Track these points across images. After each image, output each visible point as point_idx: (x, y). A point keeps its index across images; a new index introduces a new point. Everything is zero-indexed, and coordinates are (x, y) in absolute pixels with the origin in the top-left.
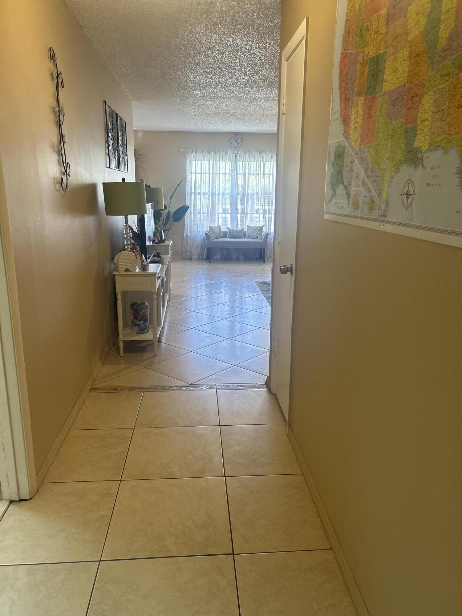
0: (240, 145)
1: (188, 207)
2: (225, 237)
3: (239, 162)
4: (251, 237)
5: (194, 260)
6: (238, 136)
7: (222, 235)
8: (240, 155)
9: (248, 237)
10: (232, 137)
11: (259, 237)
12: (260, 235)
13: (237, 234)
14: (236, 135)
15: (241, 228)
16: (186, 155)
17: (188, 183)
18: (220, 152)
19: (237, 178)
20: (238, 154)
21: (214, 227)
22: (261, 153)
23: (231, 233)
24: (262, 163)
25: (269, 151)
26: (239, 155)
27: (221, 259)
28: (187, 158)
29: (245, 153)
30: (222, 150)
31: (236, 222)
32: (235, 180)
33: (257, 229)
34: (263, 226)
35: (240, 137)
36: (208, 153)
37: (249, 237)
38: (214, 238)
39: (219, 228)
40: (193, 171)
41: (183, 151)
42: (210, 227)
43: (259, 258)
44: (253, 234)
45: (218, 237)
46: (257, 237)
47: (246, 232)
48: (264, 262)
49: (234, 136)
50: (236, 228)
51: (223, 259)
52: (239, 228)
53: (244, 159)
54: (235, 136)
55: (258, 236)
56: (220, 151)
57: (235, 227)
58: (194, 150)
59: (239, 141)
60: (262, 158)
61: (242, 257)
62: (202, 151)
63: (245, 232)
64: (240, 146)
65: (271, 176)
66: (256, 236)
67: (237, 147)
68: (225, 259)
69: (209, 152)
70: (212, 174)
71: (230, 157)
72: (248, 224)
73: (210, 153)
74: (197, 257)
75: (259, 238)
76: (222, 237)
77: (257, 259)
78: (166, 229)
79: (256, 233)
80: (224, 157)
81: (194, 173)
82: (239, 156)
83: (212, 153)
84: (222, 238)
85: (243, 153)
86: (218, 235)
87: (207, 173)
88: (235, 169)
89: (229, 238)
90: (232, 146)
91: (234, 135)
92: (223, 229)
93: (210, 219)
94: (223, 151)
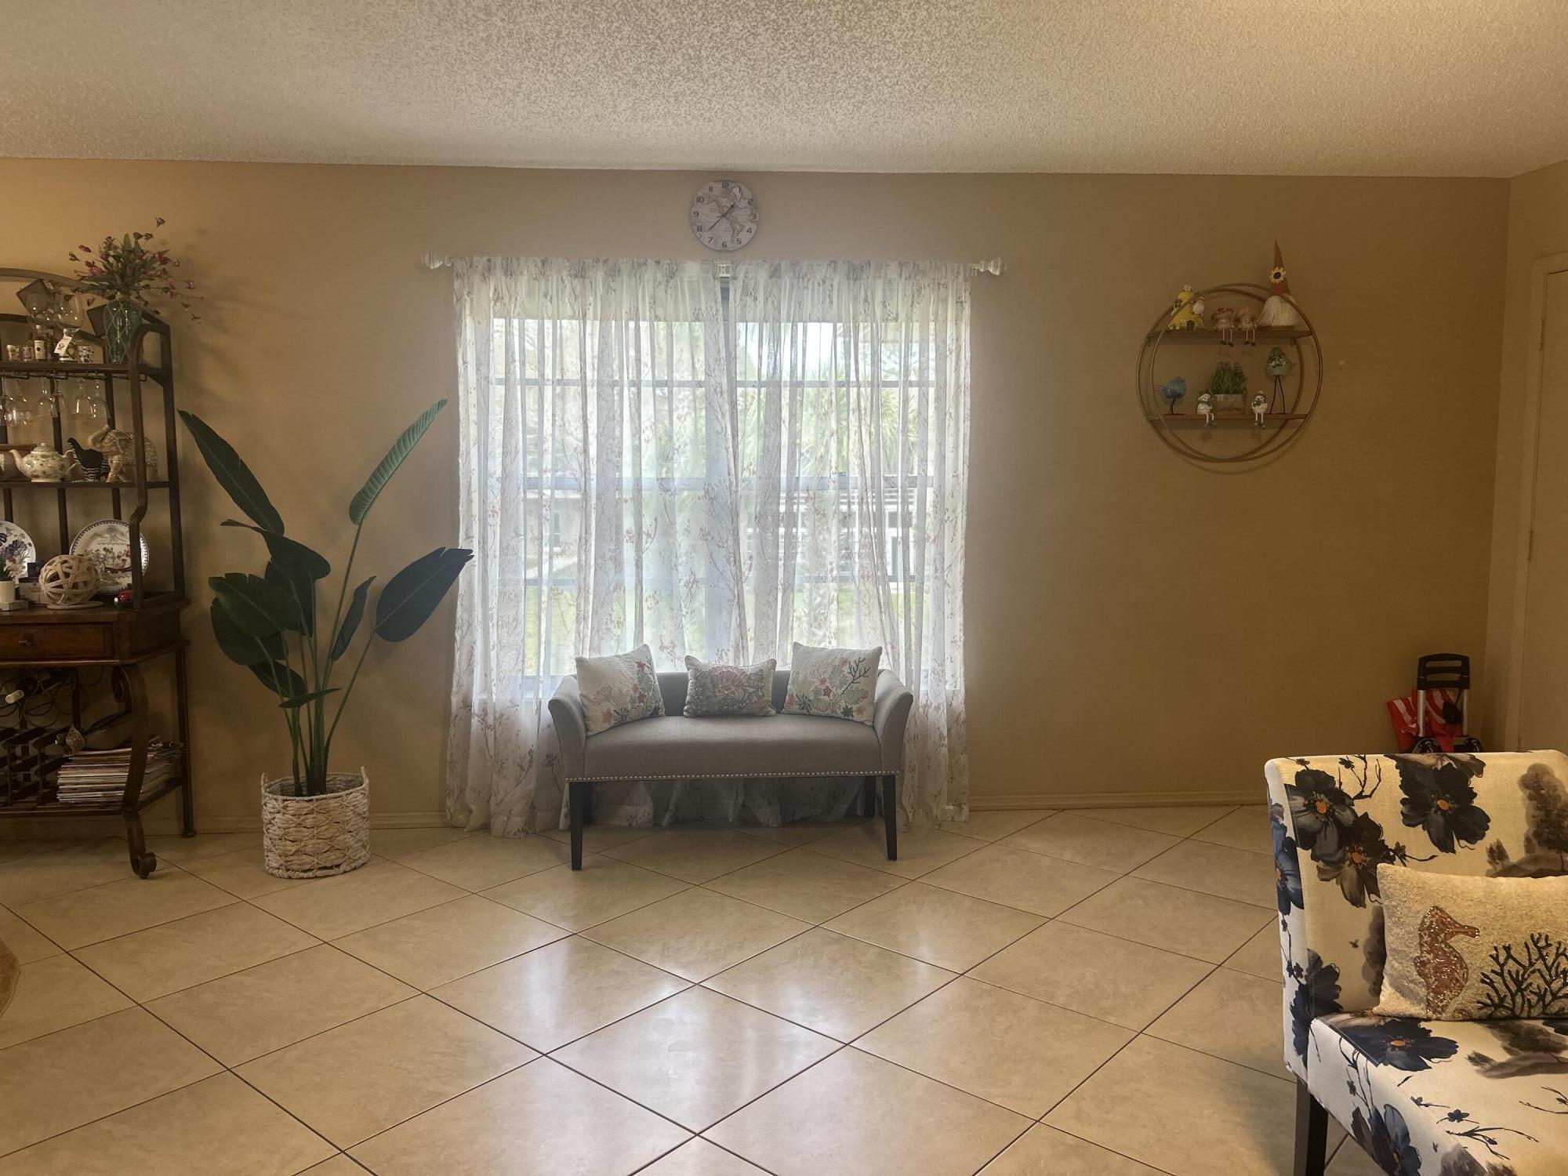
0: (745, 237)
1: (466, 555)
2: (674, 708)
3: (741, 326)
4: (814, 711)
5: (504, 836)
6: (736, 190)
7: (657, 698)
8: (745, 288)
9: (796, 708)
10: (700, 194)
11: (860, 711)
12: (863, 703)
13: (739, 694)
14: (726, 184)
15: (763, 659)
16: (457, 284)
17: (469, 432)
18: (637, 268)
19: (733, 404)
20: (735, 278)
21: (609, 661)
22: (855, 273)
23: (703, 686)
24: (865, 331)
25: (901, 265)
26: (739, 283)
27: (656, 824)
28: (459, 300)
29: (775, 273)
30: (650, 262)
31: (734, 624)
32: (723, 415)
33: (846, 669)
34: (880, 650)
35: (748, 194)
36: (576, 276)
37: (806, 711)
38: (607, 726)
39: (641, 665)
40: (498, 370)
41: (438, 265)
42: (581, 663)
43: (859, 812)
44: (827, 692)
45: (633, 714)
46: (847, 712)
47: (786, 675)
48: (892, 856)
49: (711, 189)
50: (736, 657)
51: (665, 822)
52: (751, 661)
53: (770, 306)
54: (718, 188)
55: (855, 707)
56: (640, 265)
57: (731, 654)
58: (498, 261)
59: (742, 214)
60: (866, 301)
61: (766, 814)
62: (543, 263)
63: (781, 681)
64: (744, 242)
65: (914, 392)
66: (843, 704)
67: (730, 246)
68: (678, 823)
69: (580, 273)
70: (600, 384)
71: (695, 297)
72: (800, 634)
73: (583, 277)
74: (517, 822)
75: (856, 717)
76: (657, 709)
77: (850, 818)
78: (328, 689)
79: (840, 692)
80: (661, 293)
81: (499, 381)
82: (739, 291)
83: (599, 276)
84: (654, 715)
85: (762, 276)
86: (629, 707)
87: (574, 383)
88: (723, 354)
89: (698, 715)
90: (706, 242)
91: (711, 184)
92: (665, 666)
93: (595, 612)
94: (658, 263)
